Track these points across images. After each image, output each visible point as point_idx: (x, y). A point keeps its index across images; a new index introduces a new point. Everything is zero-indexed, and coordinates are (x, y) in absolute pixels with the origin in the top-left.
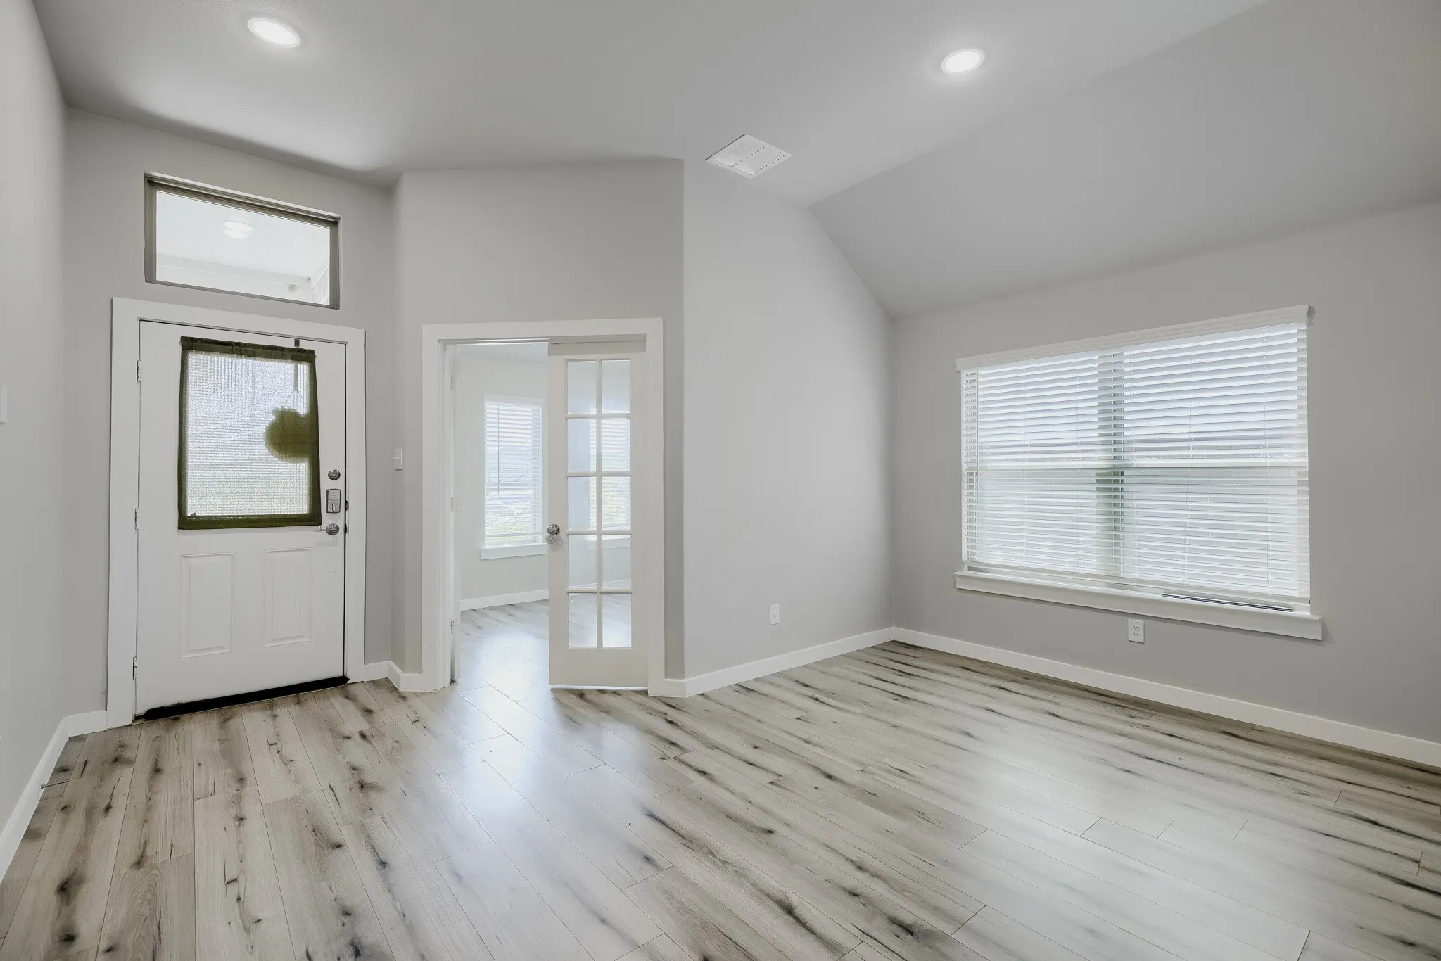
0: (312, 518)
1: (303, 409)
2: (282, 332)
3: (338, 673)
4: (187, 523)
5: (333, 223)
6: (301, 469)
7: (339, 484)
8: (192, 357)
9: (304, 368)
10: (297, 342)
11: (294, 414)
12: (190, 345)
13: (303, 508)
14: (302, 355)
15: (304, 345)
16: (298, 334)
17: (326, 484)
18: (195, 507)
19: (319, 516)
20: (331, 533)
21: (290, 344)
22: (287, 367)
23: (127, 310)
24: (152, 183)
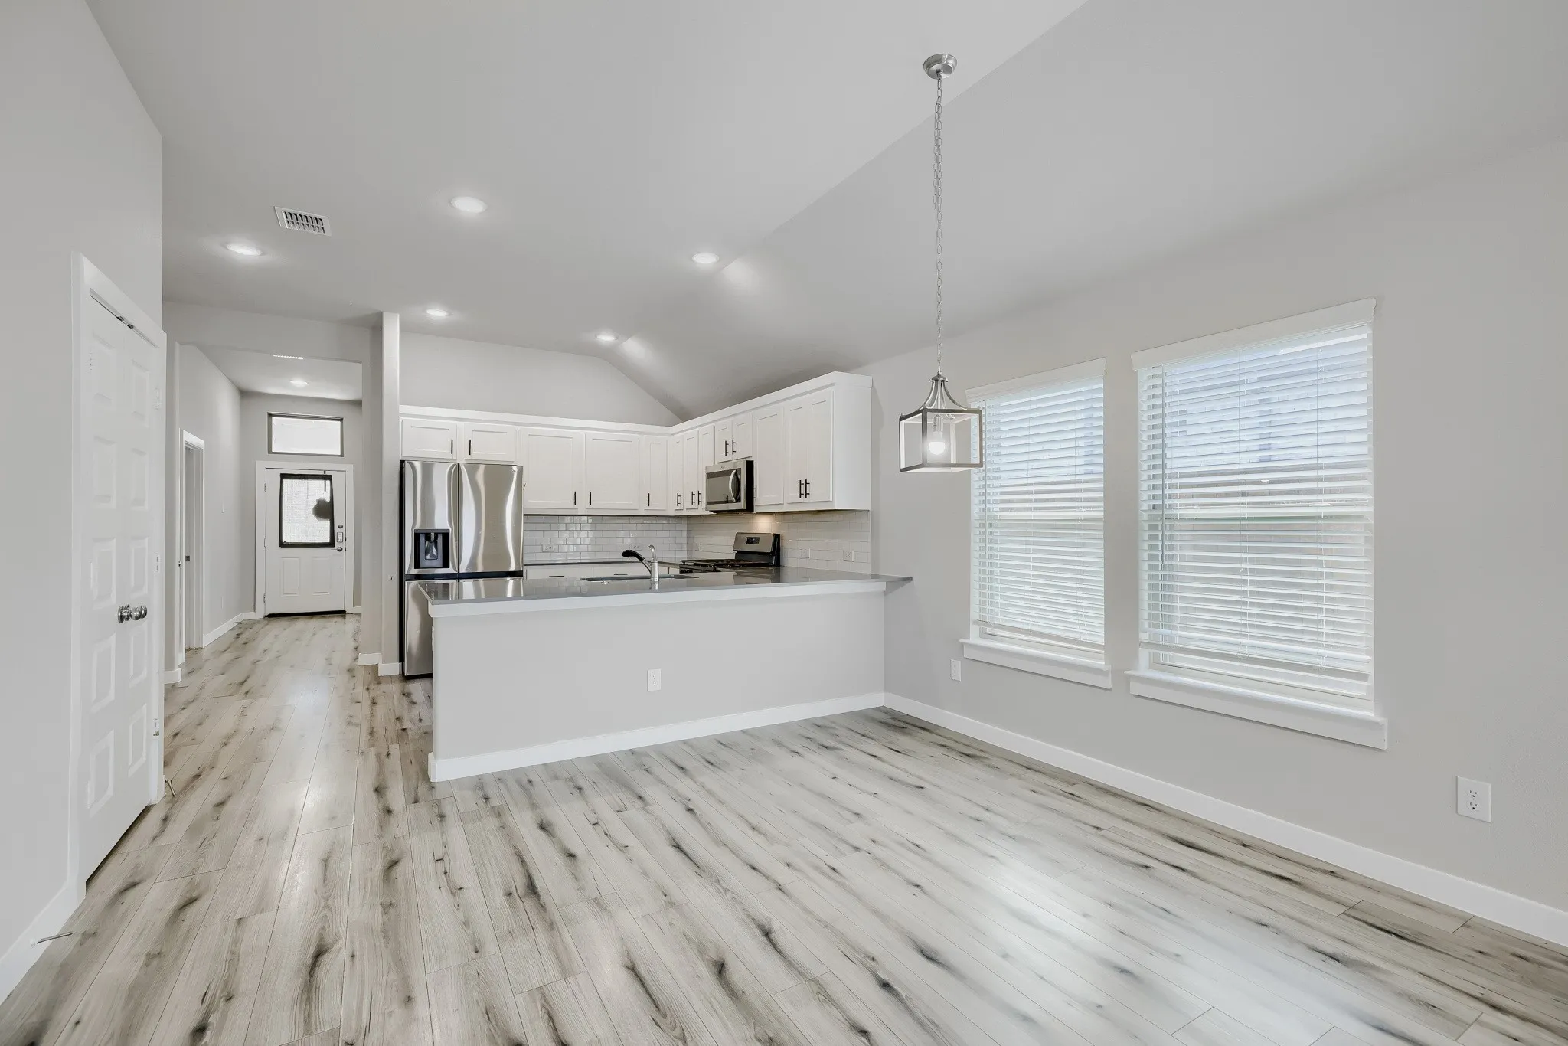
0: (331, 544)
1: (328, 500)
2: (318, 468)
3: (342, 608)
4: (282, 545)
5: (341, 420)
6: (328, 523)
7: (343, 530)
8: (284, 481)
9: (328, 482)
10: (325, 472)
11: (324, 501)
12: (283, 476)
13: (328, 540)
14: (327, 477)
15: (327, 473)
16: (324, 469)
17: (336, 529)
18: (285, 539)
19: (334, 544)
20: (339, 551)
21: (322, 473)
22: (322, 482)
23: (261, 465)
24: (270, 415)
